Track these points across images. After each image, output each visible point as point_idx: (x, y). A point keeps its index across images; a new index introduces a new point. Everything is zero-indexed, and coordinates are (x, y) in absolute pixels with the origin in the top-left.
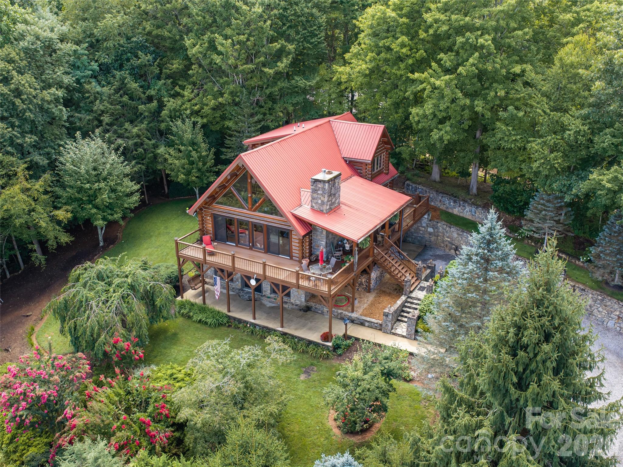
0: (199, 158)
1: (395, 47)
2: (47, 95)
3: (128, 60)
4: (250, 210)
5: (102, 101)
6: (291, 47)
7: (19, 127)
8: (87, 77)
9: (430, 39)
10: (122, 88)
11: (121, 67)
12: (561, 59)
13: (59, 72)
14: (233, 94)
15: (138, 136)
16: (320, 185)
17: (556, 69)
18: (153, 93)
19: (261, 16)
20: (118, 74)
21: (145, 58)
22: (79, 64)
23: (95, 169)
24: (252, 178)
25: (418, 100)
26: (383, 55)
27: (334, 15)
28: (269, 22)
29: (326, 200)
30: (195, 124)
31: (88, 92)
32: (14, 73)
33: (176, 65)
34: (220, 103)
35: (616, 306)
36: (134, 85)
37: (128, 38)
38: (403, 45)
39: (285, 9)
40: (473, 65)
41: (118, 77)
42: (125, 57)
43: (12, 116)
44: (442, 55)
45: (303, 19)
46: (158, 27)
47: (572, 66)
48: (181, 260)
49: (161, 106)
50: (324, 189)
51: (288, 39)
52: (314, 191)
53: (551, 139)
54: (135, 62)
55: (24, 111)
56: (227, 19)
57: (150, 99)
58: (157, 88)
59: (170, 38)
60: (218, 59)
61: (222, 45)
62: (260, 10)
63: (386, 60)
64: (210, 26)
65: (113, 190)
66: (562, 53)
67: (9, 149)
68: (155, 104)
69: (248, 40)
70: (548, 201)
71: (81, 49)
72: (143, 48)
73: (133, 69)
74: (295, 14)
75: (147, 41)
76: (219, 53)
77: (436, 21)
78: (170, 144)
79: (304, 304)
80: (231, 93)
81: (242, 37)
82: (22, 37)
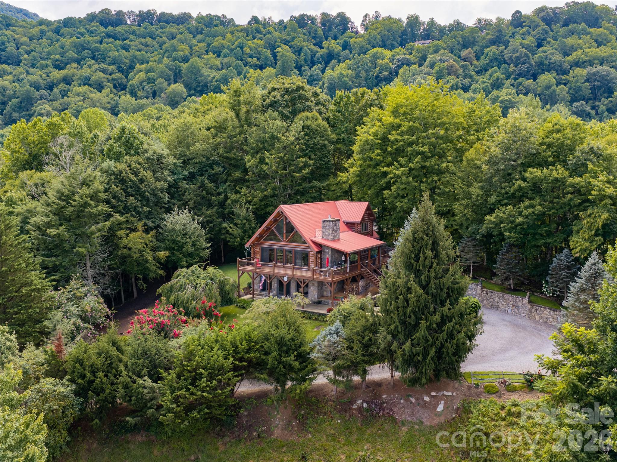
0: (250, 228)
1: (373, 156)
2: (159, 185)
3: (207, 171)
4: (284, 241)
5: (189, 194)
6: (311, 162)
7: (140, 201)
8: (180, 179)
9: (394, 151)
10: (202, 186)
11: (202, 175)
12: (466, 157)
13: (166, 173)
14: (274, 189)
15: (210, 216)
16: (327, 223)
17: (465, 163)
18: (221, 190)
19: (293, 143)
20: (200, 179)
21: (217, 169)
22: (176, 171)
23: (184, 230)
24: (287, 219)
25: (388, 186)
26: (367, 162)
27: (339, 146)
28: (298, 146)
29: (331, 232)
30: (248, 209)
31: (181, 187)
32: (142, 169)
33: (237, 174)
34: (265, 196)
35: (511, 298)
36: (210, 185)
37: (208, 159)
38: (378, 155)
39: (308, 141)
40: (417, 162)
41: (200, 180)
42: (205, 169)
43: (137, 194)
44: (400, 158)
45: (319, 147)
46: (227, 152)
47: (473, 160)
48: (241, 273)
49: (226, 198)
50: (329, 225)
51: (310, 158)
52: (324, 227)
53: (465, 202)
54: (211, 171)
55: (145, 191)
56: (273, 145)
57: (219, 194)
58: (224, 188)
59: (234, 159)
60: (265, 167)
61: (268, 158)
62: (293, 139)
63: (369, 166)
64: (261, 149)
65: (193, 245)
66: (467, 154)
67: (134, 213)
68: (222, 196)
69: (284, 156)
70: (468, 242)
71: (179, 162)
72: (217, 164)
73: (210, 176)
74: (314, 143)
75: (220, 160)
76: (267, 164)
77: (396, 140)
78: (231, 221)
79: (317, 300)
80: (272, 189)
81: (280, 155)
82: (146, 151)
